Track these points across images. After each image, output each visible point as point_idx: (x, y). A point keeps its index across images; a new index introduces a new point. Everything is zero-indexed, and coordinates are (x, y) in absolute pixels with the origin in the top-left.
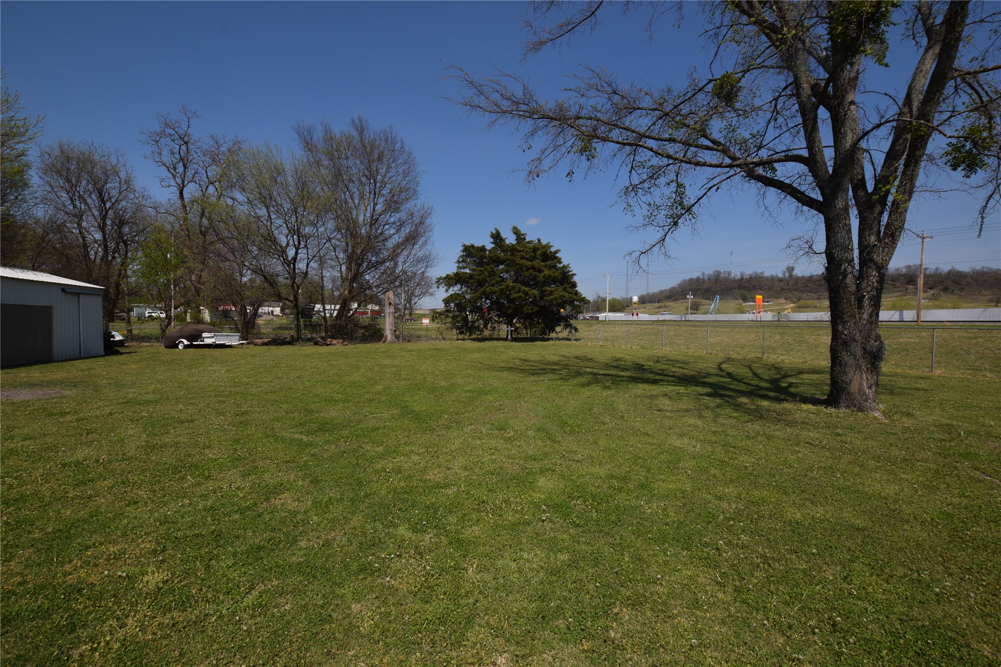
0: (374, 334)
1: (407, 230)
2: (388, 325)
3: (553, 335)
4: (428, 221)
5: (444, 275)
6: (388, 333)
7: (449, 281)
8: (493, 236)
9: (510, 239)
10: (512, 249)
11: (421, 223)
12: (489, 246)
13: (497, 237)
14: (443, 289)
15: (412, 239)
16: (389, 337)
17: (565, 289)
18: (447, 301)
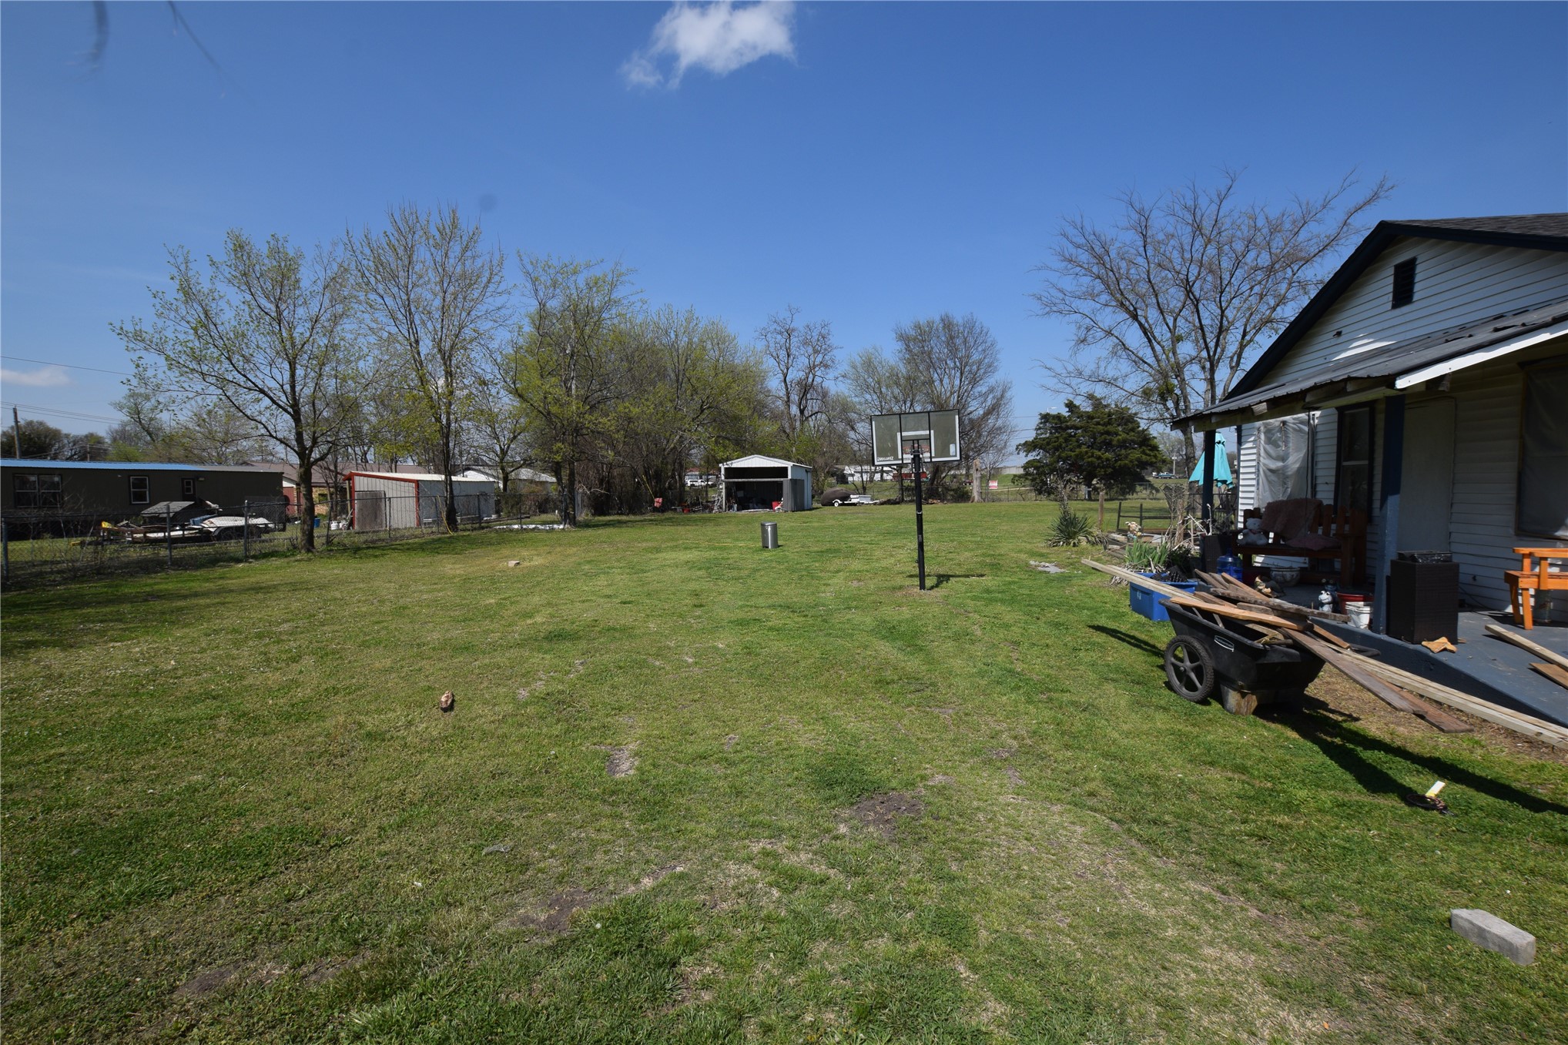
0: (962, 496)
1: (989, 402)
2: (975, 489)
3: (1135, 495)
4: (1008, 395)
5: (1023, 442)
6: (975, 495)
7: (1029, 446)
8: (1067, 405)
9: (1086, 407)
10: (1090, 417)
11: (1002, 396)
12: (1064, 412)
13: (1070, 406)
14: (1022, 454)
15: (993, 410)
16: (976, 498)
17: (1144, 452)
18: (1025, 467)
